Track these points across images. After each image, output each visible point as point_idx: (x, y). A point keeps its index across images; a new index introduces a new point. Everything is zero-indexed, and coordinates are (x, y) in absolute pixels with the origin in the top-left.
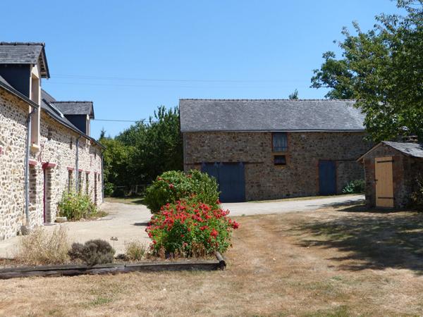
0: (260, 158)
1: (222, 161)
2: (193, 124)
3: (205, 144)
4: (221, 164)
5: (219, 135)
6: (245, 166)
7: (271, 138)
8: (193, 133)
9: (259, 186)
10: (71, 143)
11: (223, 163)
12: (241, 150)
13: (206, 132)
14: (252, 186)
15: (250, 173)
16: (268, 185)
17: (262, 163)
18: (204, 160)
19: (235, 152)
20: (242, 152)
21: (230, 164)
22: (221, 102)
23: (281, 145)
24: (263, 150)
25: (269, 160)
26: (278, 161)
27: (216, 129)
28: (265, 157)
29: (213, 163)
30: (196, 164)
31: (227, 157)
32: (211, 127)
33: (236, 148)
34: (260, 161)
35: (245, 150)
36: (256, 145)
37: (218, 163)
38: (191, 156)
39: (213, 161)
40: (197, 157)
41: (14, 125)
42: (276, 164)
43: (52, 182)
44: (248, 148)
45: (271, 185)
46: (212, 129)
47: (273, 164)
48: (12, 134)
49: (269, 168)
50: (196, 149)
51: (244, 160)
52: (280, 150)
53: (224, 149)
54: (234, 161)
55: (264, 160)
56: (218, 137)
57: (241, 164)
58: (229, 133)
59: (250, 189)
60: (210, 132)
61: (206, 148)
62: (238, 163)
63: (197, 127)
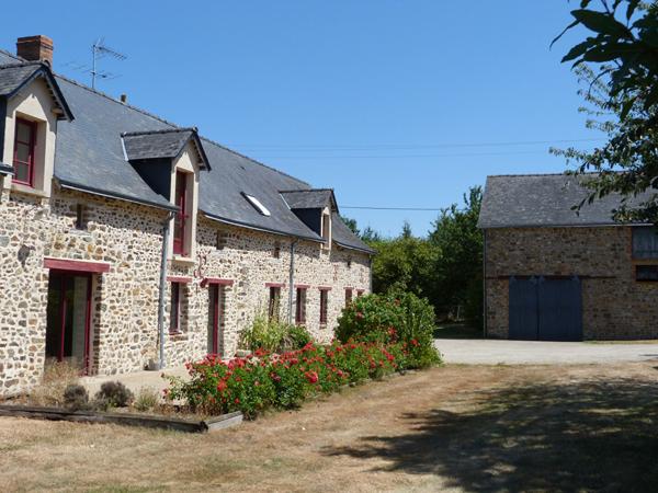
0: (611, 269)
1: (544, 273)
2: (499, 215)
3: (516, 247)
4: (542, 279)
5: (539, 232)
6: (584, 281)
7: (629, 236)
8: (497, 229)
9: (608, 316)
10: (278, 249)
11: (546, 277)
12: (575, 256)
13: (517, 228)
14: (595, 316)
15: (592, 295)
16: (624, 314)
17: (614, 277)
18: (514, 271)
19: (565, 260)
20: (578, 260)
21: (558, 278)
22: (554, 178)
23: (650, 247)
24: (616, 257)
25: (626, 273)
26: (642, 276)
27: (534, 222)
28: (619, 268)
29: (527, 278)
30: (501, 278)
31: (551, 268)
32: (526, 220)
33: (568, 253)
34: (609, 274)
35: (583, 256)
36: (603, 248)
37: (537, 277)
38: (493, 265)
39: (529, 273)
40: (503, 267)
41: (135, 235)
42: (638, 280)
43: (226, 304)
44: (588, 252)
45: (630, 314)
46: (527, 222)
47: (634, 281)
48: (130, 247)
49: (626, 287)
50: (502, 254)
51: (582, 272)
52: (646, 256)
53: (547, 254)
54: (563, 274)
55: (617, 272)
56: (538, 236)
57: (576, 278)
58: (555, 229)
59: (591, 321)
60: (524, 228)
61: (518, 253)
62: (570, 278)
63: (504, 220)
